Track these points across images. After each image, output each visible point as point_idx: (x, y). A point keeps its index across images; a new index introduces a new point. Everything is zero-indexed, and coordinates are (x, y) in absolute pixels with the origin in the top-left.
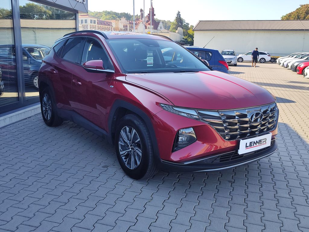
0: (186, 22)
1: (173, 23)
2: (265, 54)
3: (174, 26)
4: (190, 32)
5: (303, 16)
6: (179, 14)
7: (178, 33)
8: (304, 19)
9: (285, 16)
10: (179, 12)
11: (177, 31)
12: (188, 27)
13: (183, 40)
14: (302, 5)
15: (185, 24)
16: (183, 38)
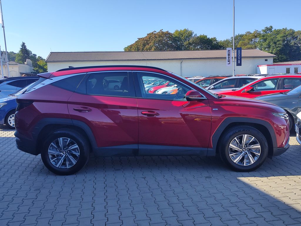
0: (33, 53)
1: (18, 54)
2: (118, 82)
3: (20, 58)
4: (40, 63)
5: (142, 48)
6: (23, 45)
7: (27, 64)
8: (143, 50)
9: (127, 48)
10: (24, 44)
11: (25, 63)
12: (36, 58)
13: (34, 71)
14: (139, 38)
15: (32, 55)
16: (34, 70)
